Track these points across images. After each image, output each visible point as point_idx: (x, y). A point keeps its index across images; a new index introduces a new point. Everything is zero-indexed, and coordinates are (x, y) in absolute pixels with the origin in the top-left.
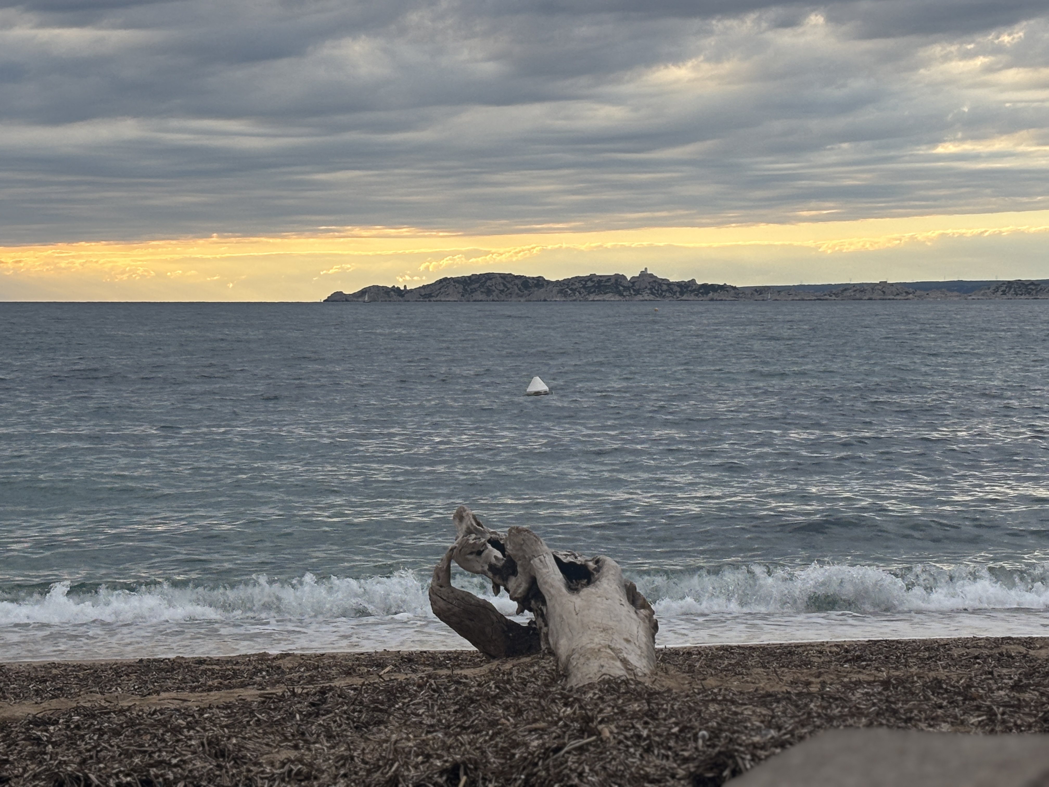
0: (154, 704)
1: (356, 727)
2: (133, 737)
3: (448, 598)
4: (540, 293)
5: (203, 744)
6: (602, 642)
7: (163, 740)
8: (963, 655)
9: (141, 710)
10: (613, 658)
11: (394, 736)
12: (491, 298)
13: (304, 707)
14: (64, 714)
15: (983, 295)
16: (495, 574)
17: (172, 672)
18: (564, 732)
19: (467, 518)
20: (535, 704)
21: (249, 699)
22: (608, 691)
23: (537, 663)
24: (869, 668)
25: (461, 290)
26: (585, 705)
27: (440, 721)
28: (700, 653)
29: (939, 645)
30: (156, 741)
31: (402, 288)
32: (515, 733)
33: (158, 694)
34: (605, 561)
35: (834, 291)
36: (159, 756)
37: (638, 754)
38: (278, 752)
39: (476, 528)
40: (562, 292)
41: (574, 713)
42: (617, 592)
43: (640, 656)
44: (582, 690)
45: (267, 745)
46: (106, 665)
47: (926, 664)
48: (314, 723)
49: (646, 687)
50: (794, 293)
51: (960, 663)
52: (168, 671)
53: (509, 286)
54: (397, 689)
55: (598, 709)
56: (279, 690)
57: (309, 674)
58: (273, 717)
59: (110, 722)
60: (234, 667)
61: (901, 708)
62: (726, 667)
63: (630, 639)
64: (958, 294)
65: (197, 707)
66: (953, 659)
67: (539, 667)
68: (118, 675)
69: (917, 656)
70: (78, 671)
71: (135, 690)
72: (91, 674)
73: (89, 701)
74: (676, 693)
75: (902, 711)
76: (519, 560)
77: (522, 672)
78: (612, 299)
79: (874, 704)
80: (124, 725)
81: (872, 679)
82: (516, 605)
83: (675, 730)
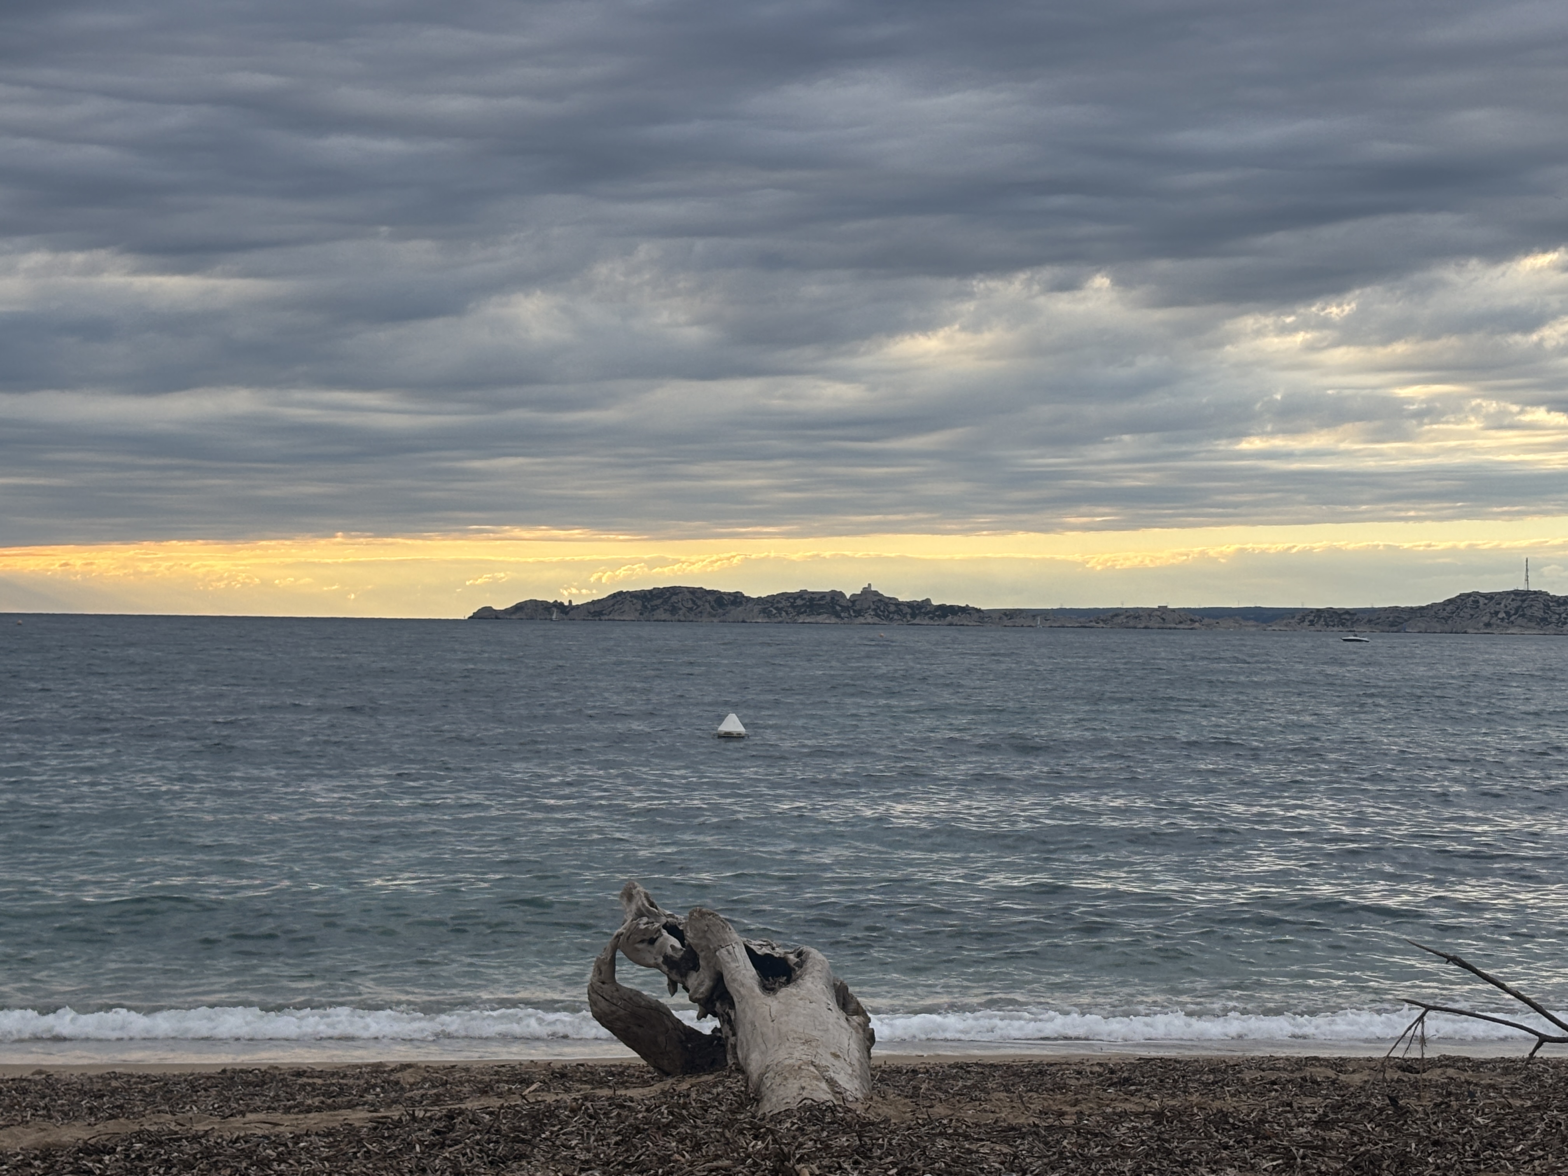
0: (236, 1129)
1: (491, 1163)
3: (612, 997)
4: (737, 612)
6: (804, 1057)
8: (1256, 1079)
9: (221, 1137)
10: (818, 1080)
11: (539, 1174)
12: (676, 617)
13: (426, 1135)
14: (123, 1140)
15: (1286, 625)
16: (671, 968)
17: (262, 1086)
19: (638, 897)
20: (718, 1137)
21: (357, 1124)
22: (809, 1121)
23: (722, 1082)
24: (1139, 1094)
25: (639, 607)
26: (781, 1138)
27: (597, 1155)
28: (928, 1071)
29: (1227, 1066)
31: (566, 604)
33: (243, 1116)
34: (809, 953)
35: (1102, 617)
39: (648, 911)
40: (765, 612)
41: (766, 1148)
42: (824, 994)
43: (851, 1075)
44: (777, 1119)
46: (180, 1076)
47: (1211, 1090)
48: (438, 1155)
49: (858, 1116)
50: (1052, 618)
51: (1253, 1090)
52: (257, 1086)
53: (699, 603)
54: (544, 1113)
55: (797, 1144)
56: (395, 1113)
57: (435, 1091)
58: (387, 1148)
59: (181, 1152)
60: (341, 1081)
61: (1177, 1147)
62: (959, 1090)
63: (839, 1053)
64: (1255, 623)
65: (291, 1133)
66: (1244, 1085)
67: (724, 1087)
68: (194, 1089)
69: (1199, 1079)
70: (144, 1084)
71: (214, 1109)
72: (161, 1088)
73: (156, 1123)
74: (895, 1124)
75: (1178, 1152)
76: (702, 951)
77: (703, 1093)
78: (827, 621)
79: (1143, 1143)
80: (198, 1156)
81: (1141, 1109)
82: (697, 1007)
83: (893, 1172)
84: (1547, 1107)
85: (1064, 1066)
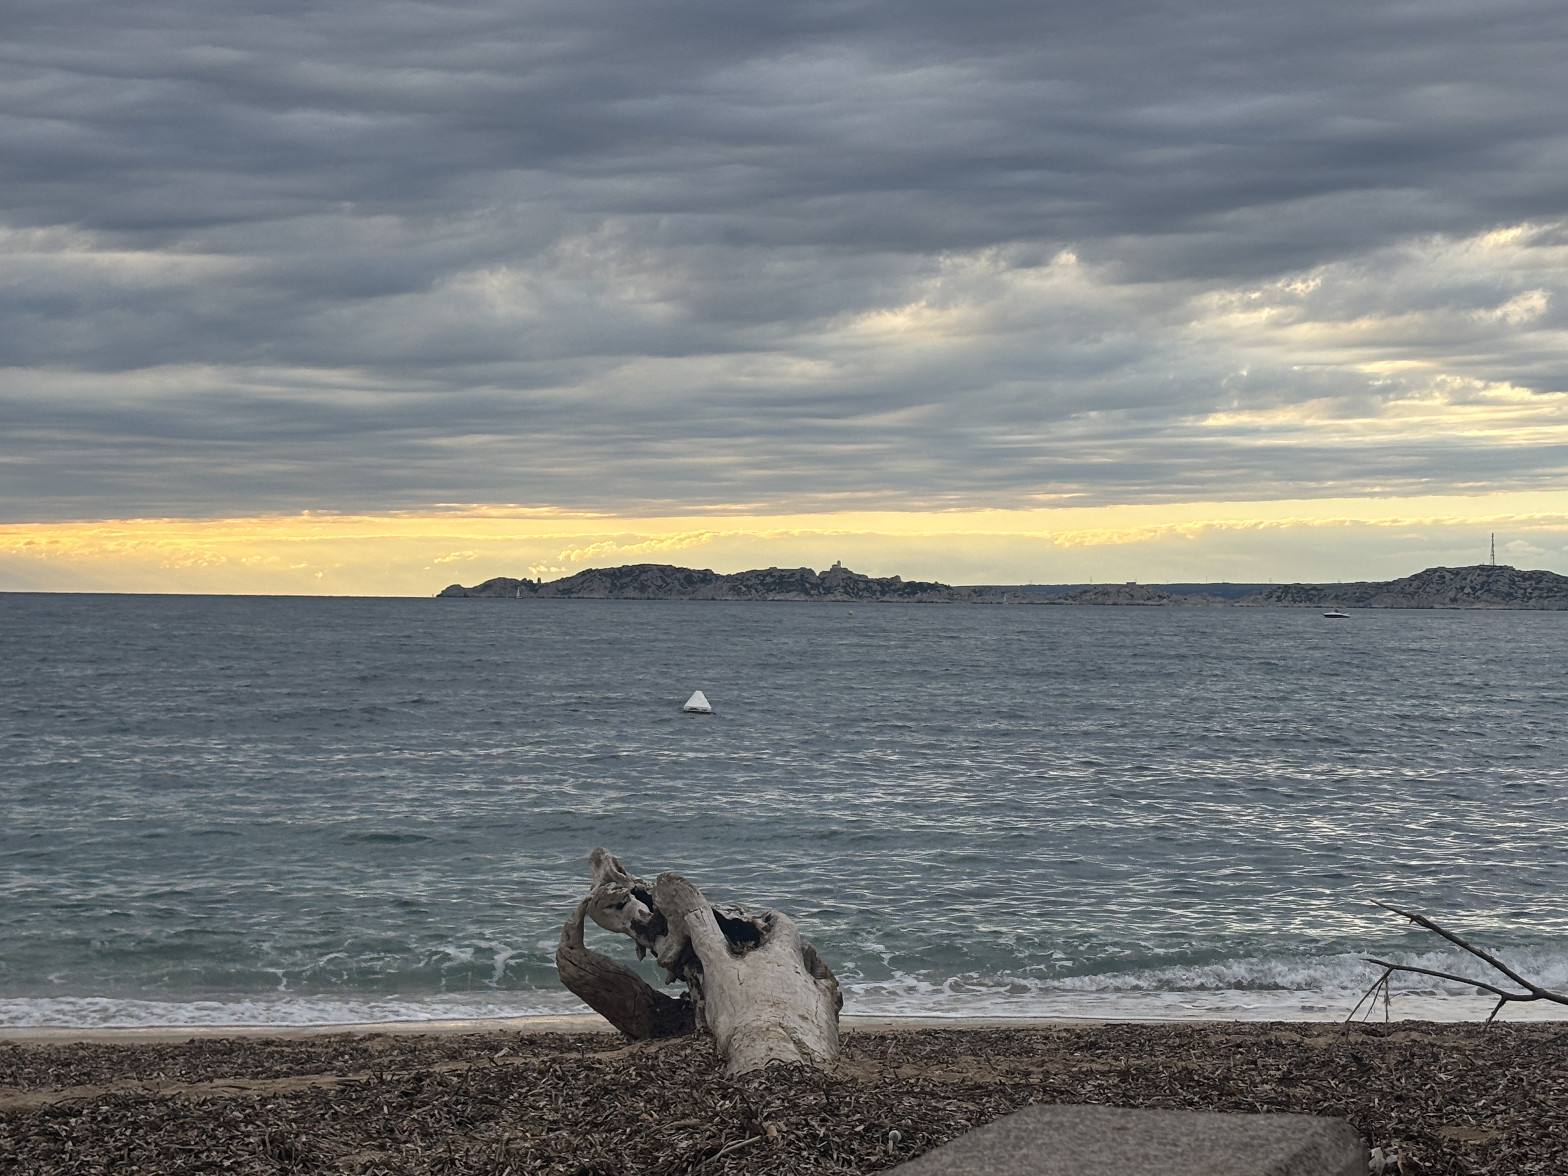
0: (204, 1093)
1: (459, 1124)
2: (176, 1132)
3: (580, 962)
4: (706, 590)
5: (264, 1143)
6: (772, 1019)
7: (215, 1137)
8: (1222, 1042)
9: (188, 1100)
10: (784, 1039)
11: (507, 1134)
12: (646, 595)
13: (394, 1097)
14: (89, 1103)
15: (1253, 601)
16: (639, 933)
17: (230, 1054)
18: (721, 1131)
19: (606, 863)
20: (686, 1096)
21: (325, 1087)
22: (777, 1081)
23: (690, 1045)
24: (1105, 1057)
25: (609, 585)
26: (748, 1097)
27: (565, 1116)
28: (896, 1037)
29: (1193, 1031)
30: (204, 1137)
31: (535, 582)
32: (659, 1131)
33: (211, 1082)
34: (777, 918)
35: (1071, 594)
36: (208, 1157)
37: (812, 1157)
38: (358, 1153)
39: (616, 875)
40: (735, 589)
41: (734, 1107)
42: (792, 957)
43: (819, 1037)
44: (745, 1079)
45: (346, 1144)
46: (148, 1046)
47: (1175, 1052)
48: (406, 1117)
49: (825, 1075)
50: (1021, 595)
51: (1219, 1053)
52: (225, 1054)
53: (669, 580)
54: (512, 1076)
55: (764, 1103)
56: (363, 1077)
57: (404, 1057)
58: (355, 1109)
59: (148, 1114)
60: (309, 1049)
61: (1142, 1103)
62: (927, 1054)
63: (806, 1015)
64: (1223, 599)
65: (258, 1096)
66: (1209, 1048)
67: (692, 1049)
68: (162, 1057)
69: (1165, 1043)
70: (112, 1053)
71: (182, 1075)
72: (128, 1057)
73: (123, 1088)
74: (863, 1083)
76: (670, 915)
77: (671, 1056)
78: (797, 599)
80: (165, 1118)
81: (1107, 1068)
82: (666, 972)
83: (860, 1128)
84: (1509, 1065)
85: (1031, 1032)
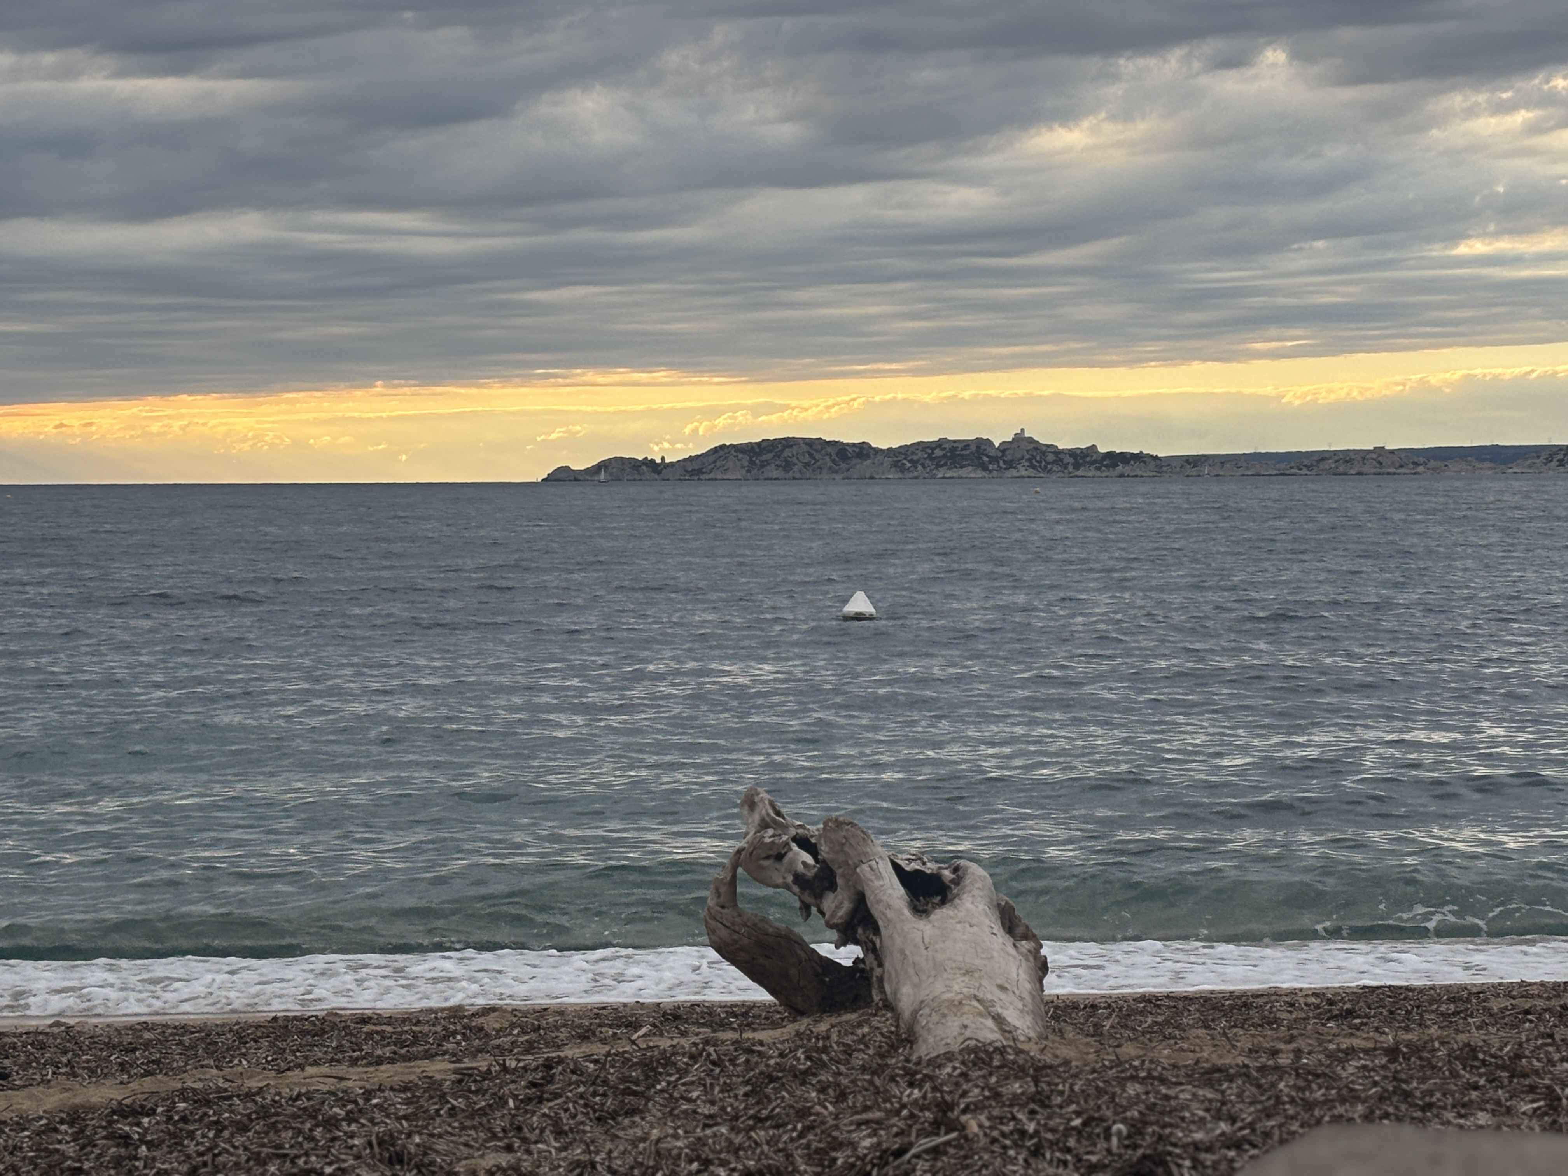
0: (297, 1084)
1: (599, 1119)
2: (267, 1133)
3: (733, 924)
4: (864, 467)
5: (370, 1144)
6: (965, 990)
7: (312, 1139)
8: (1506, 1008)
9: (279, 1094)
10: (980, 1015)
11: (655, 1131)
12: (791, 474)
13: (520, 1087)
14: (164, 1100)
15: (1530, 467)
16: (803, 889)
17: (321, 1036)
18: (910, 1126)
19: (761, 805)
20: (866, 1084)
21: (438, 1077)
22: (975, 1064)
23: (867, 1022)
24: (1365, 1028)
25: (746, 464)
26: (941, 1085)
27: (723, 1109)
28: (1109, 1006)
29: (1470, 994)
30: (300, 1139)
31: (658, 461)
32: (836, 1127)
33: (303, 1070)
34: (967, 868)
35: (1305, 462)
36: (306, 1163)
37: (1021, 1158)
38: (482, 1156)
39: (774, 821)
40: (897, 465)
41: (924, 1097)
42: (986, 915)
43: (1022, 1011)
44: (935, 1063)
45: (466, 1145)
46: (223, 1025)
47: (1451, 1022)
48: (535, 1112)
49: (1032, 1058)
50: (1245, 465)
51: (1502, 1021)
52: (316, 1034)
53: (818, 456)
54: (658, 1061)
55: (960, 1091)
56: (482, 1063)
57: (526, 1038)
58: (475, 1103)
59: (232, 1112)
60: (414, 1028)
61: (1416, 1088)
62: (1149, 1027)
63: (1006, 985)
64: (1492, 465)
65: (361, 1088)
66: (1491, 1015)
67: (871, 1027)
68: (242, 1039)
69: (1437, 1010)
70: (182, 1035)
71: (268, 1063)
72: (202, 1039)
73: (200, 1079)
74: (1077, 1067)
75: (1418, 1094)
76: (840, 867)
77: (846, 1035)
78: (972, 475)
79: (1375, 1084)
80: (254, 1116)
81: (1370, 1045)
82: (834, 935)
83: (1077, 1122)
85: (1273, 998)
